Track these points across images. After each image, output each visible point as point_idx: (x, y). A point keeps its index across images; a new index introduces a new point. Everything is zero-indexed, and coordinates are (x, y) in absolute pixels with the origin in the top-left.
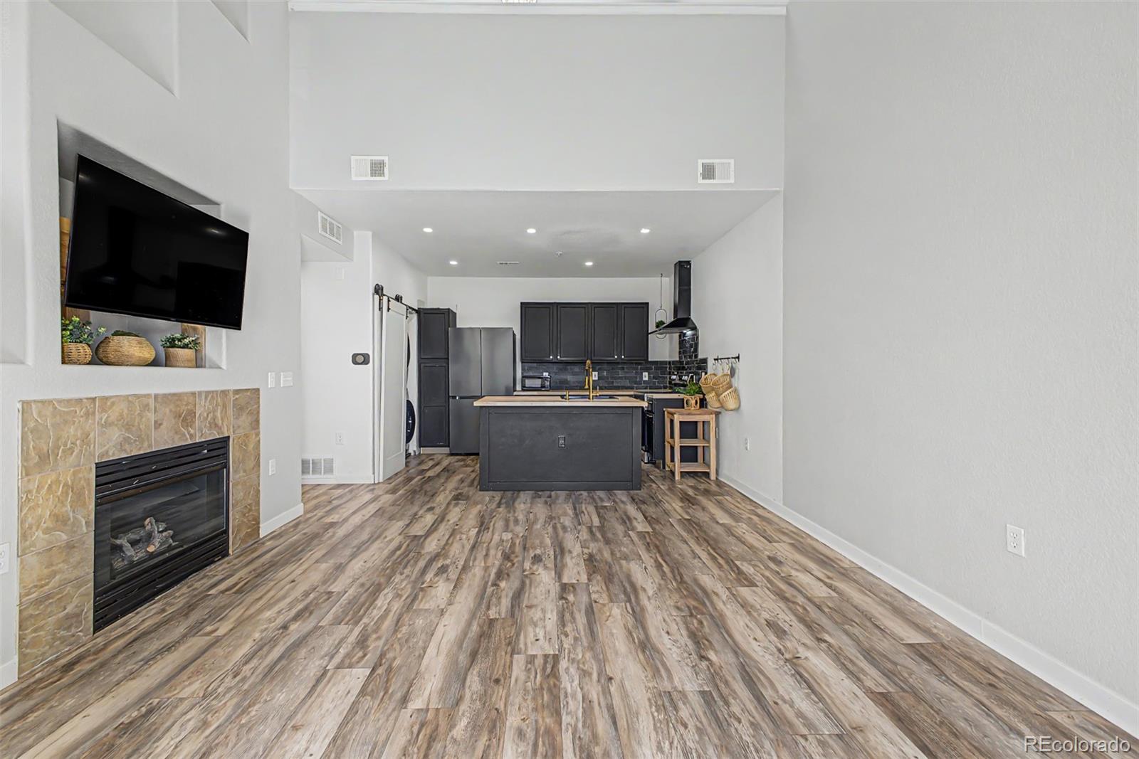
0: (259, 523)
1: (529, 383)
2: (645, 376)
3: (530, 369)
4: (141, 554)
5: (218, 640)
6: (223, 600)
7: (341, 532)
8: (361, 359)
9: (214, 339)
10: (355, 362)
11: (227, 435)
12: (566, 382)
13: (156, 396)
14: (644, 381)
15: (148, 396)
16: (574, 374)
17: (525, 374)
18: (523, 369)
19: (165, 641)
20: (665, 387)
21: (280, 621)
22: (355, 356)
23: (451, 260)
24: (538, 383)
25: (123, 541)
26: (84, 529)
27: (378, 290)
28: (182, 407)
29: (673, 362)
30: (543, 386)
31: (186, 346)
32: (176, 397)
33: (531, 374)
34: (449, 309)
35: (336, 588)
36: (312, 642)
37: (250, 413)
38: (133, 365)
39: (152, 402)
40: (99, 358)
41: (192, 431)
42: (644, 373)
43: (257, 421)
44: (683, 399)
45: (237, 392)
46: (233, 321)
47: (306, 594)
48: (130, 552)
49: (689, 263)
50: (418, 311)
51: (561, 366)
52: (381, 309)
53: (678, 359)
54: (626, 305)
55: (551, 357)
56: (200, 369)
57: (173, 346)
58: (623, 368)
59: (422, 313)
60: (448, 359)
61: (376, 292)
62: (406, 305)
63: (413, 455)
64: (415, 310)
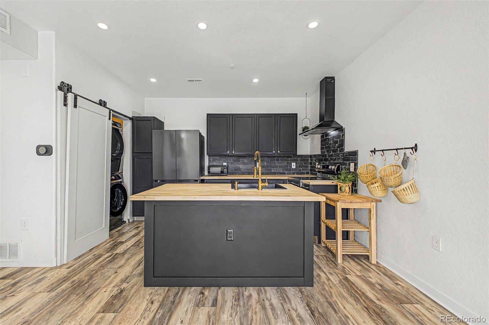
1: (213, 170)
2: (294, 165)
3: (214, 160)
12: (239, 169)
14: (292, 169)
16: (244, 164)
17: (211, 164)
18: (209, 161)
20: (307, 173)
22: (38, 147)
23: (152, 78)
24: (218, 170)
29: (315, 156)
30: (222, 172)
33: (215, 164)
34: (154, 117)
42: (293, 164)
44: (337, 186)
49: (333, 78)
50: (131, 119)
51: (235, 158)
52: (65, 105)
53: (320, 153)
54: (281, 116)
55: (228, 152)
58: (278, 160)
59: (135, 120)
60: (152, 153)
61: (60, 88)
62: (110, 110)
63: (127, 222)
64: (130, 118)
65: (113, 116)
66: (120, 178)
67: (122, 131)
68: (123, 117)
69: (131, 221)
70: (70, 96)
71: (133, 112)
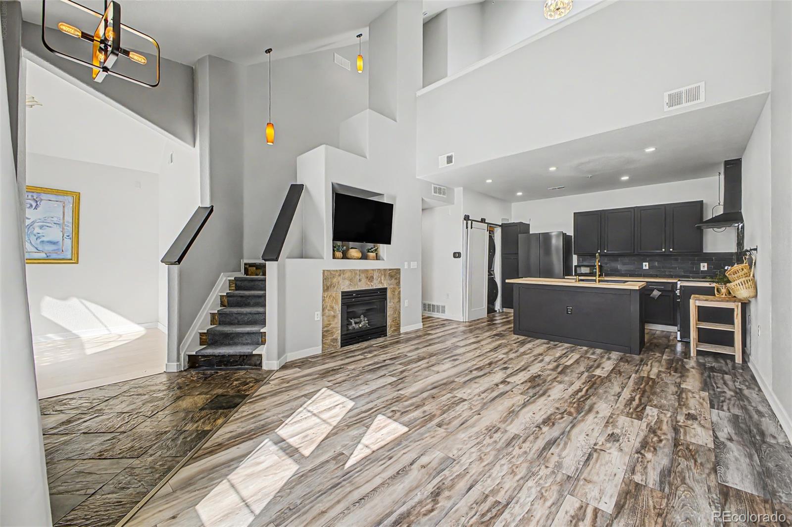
0: (400, 326)
2: (704, 267)
3: (584, 260)
4: (357, 327)
5: (367, 358)
6: (376, 348)
7: (430, 337)
8: (457, 255)
9: (382, 248)
10: (455, 257)
11: (386, 287)
13: (360, 270)
14: (702, 271)
15: (357, 270)
17: (581, 264)
18: (578, 261)
19: (353, 355)
21: (385, 359)
22: (455, 253)
23: (519, 192)
24: (587, 270)
25: (352, 321)
26: (338, 312)
27: (467, 218)
28: (369, 275)
30: (592, 273)
31: (372, 252)
32: (367, 271)
33: (584, 264)
34: (520, 223)
35: (409, 355)
36: (388, 367)
37: (396, 279)
38: (355, 259)
39: (358, 272)
40: (345, 256)
41: (372, 284)
43: (399, 282)
45: (390, 270)
46: (388, 241)
47: (399, 354)
48: (354, 325)
51: (614, 257)
52: (467, 228)
53: (737, 251)
56: (378, 261)
57: (369, 252)
58: (676, 260)
59: (504, 227)
60: (518, 254)
61: (465, 219)
62: (488, 223)
63: (498, 311)
64: (500, 226)
65: (490, 226)
66: (492, 275)
67: (494, 237)
68: (495, 226)
69: (501, 311)
70: (469, 222)
71: (503, 219)
